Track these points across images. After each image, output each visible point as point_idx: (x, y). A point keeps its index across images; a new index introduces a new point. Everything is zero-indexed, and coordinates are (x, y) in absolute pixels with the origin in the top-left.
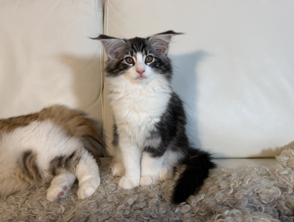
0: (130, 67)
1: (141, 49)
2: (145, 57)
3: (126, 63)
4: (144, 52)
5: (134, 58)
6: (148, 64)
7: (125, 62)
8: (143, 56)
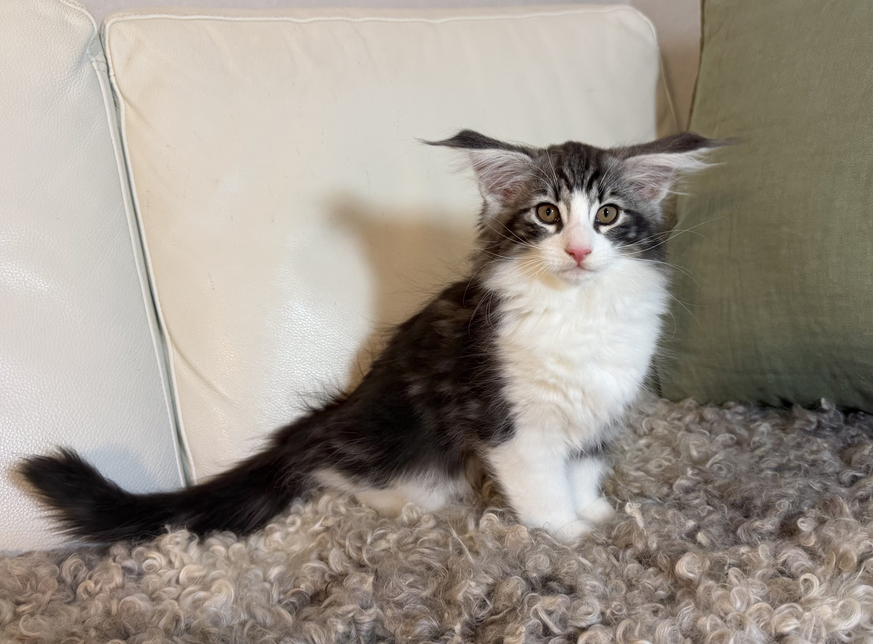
0: (546, 234)
1: (586, 182)
2: (596, 206)
3: (537, 221)
4: (594, 191)
5: (562, 206)
6: (604, 229)
7: (532, 217)
8: (591, 202)
